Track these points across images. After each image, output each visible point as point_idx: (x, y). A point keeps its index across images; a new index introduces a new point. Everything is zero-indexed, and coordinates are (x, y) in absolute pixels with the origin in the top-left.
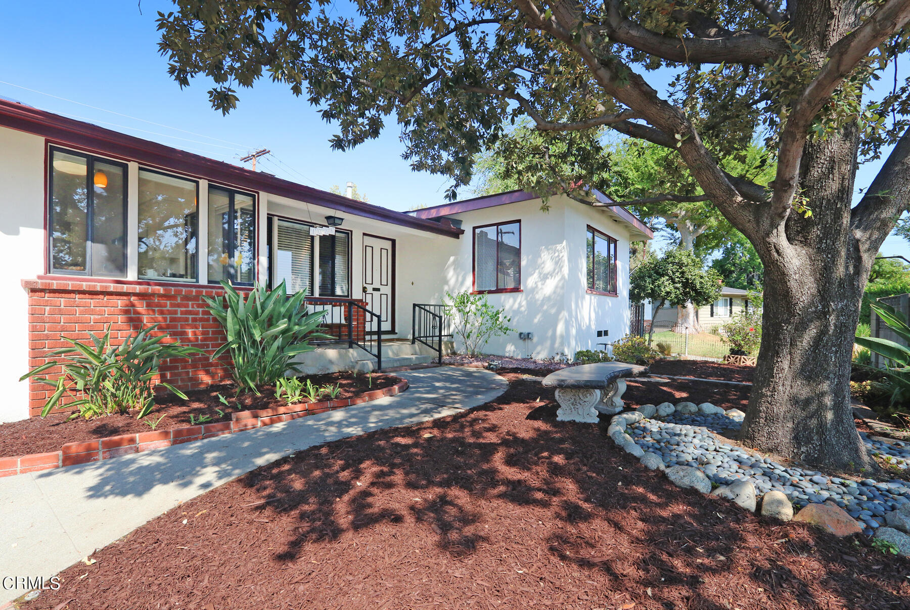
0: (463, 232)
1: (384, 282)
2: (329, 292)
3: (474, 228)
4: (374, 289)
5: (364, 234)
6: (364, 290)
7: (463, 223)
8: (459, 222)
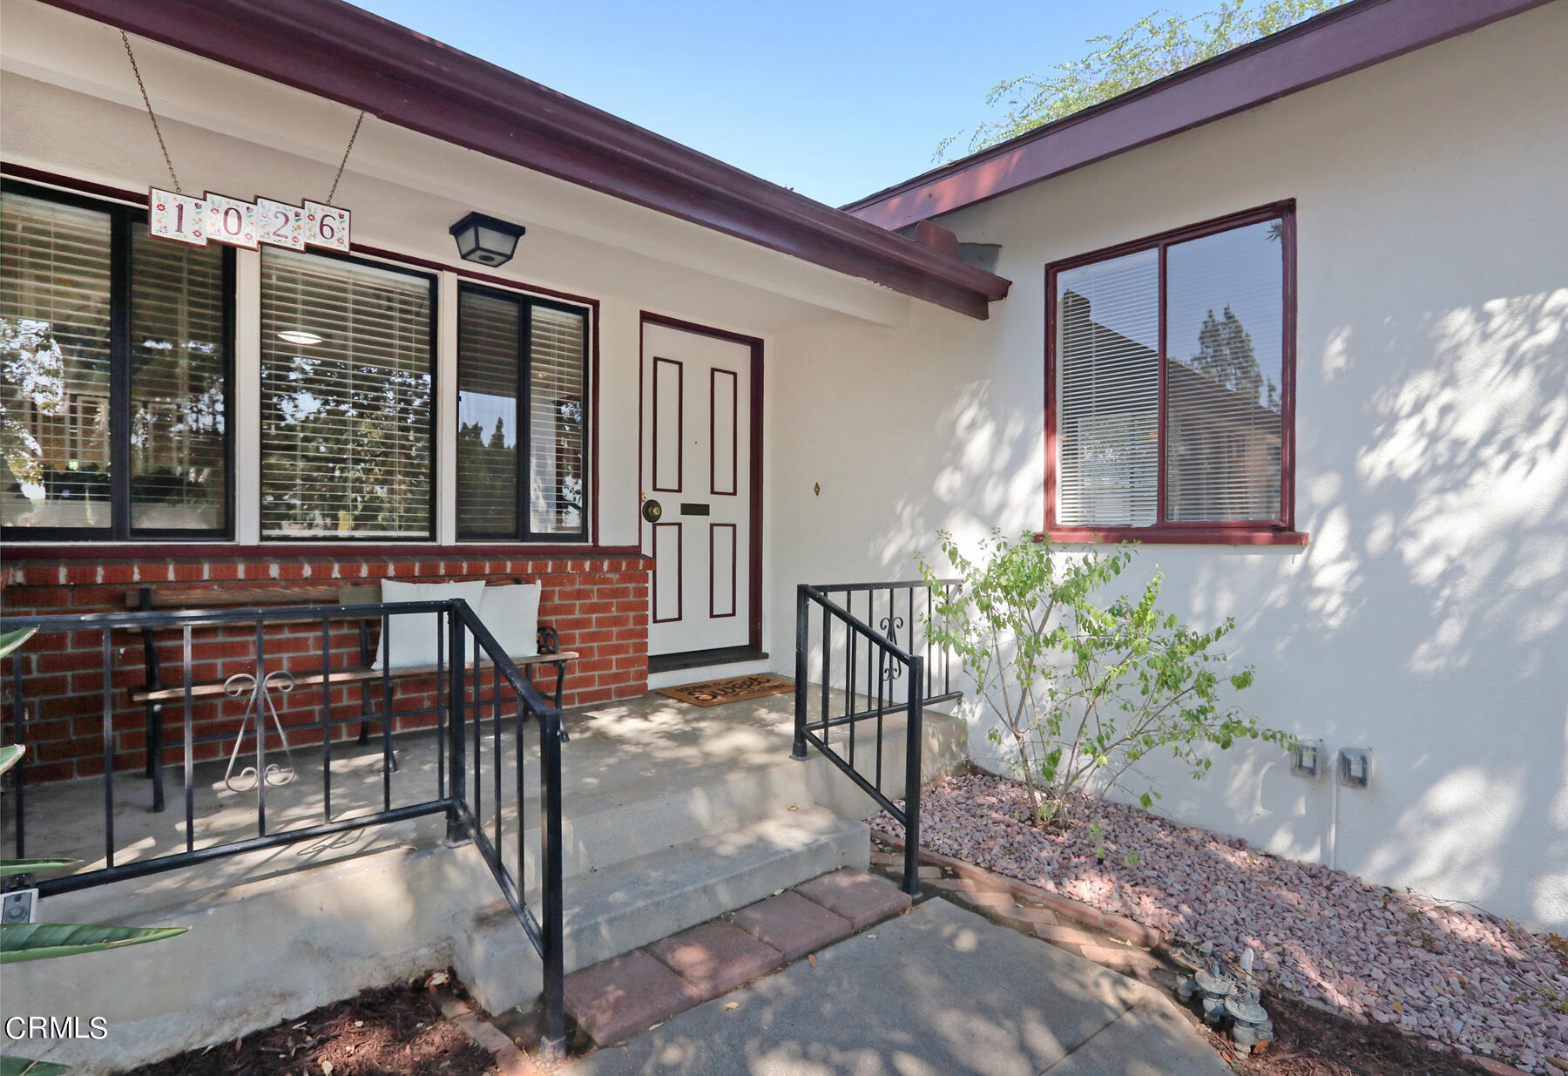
0: (1002, 289)
1: (724, 483)
2: (510, 526)
3: (1053, 269)
4: (688, 509)
5: (646, 317)
6: (649, 511)
7: (1003, 253)
8: (990, 251)
